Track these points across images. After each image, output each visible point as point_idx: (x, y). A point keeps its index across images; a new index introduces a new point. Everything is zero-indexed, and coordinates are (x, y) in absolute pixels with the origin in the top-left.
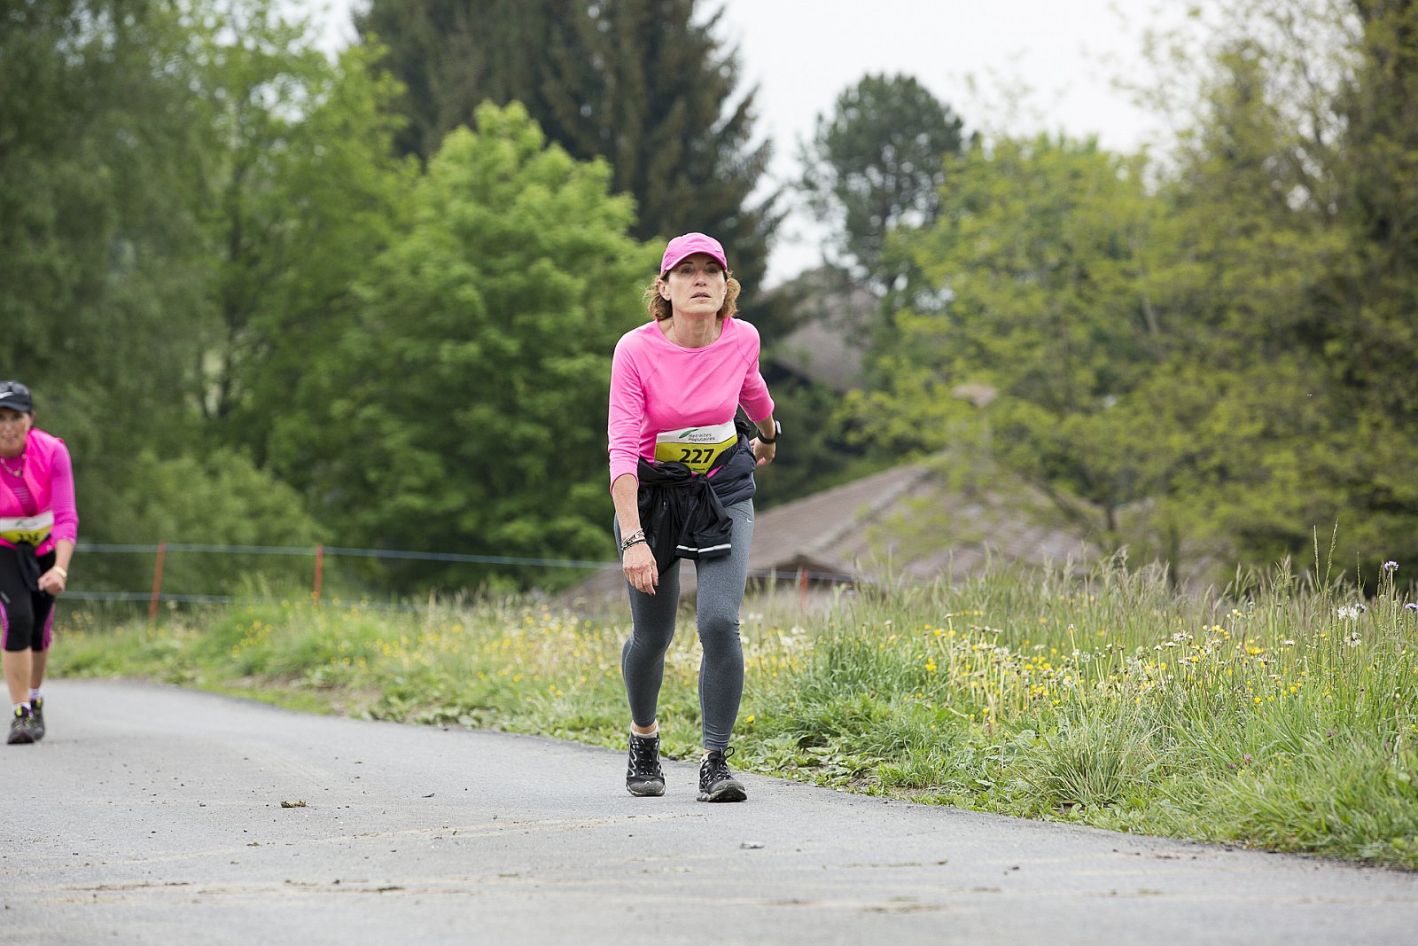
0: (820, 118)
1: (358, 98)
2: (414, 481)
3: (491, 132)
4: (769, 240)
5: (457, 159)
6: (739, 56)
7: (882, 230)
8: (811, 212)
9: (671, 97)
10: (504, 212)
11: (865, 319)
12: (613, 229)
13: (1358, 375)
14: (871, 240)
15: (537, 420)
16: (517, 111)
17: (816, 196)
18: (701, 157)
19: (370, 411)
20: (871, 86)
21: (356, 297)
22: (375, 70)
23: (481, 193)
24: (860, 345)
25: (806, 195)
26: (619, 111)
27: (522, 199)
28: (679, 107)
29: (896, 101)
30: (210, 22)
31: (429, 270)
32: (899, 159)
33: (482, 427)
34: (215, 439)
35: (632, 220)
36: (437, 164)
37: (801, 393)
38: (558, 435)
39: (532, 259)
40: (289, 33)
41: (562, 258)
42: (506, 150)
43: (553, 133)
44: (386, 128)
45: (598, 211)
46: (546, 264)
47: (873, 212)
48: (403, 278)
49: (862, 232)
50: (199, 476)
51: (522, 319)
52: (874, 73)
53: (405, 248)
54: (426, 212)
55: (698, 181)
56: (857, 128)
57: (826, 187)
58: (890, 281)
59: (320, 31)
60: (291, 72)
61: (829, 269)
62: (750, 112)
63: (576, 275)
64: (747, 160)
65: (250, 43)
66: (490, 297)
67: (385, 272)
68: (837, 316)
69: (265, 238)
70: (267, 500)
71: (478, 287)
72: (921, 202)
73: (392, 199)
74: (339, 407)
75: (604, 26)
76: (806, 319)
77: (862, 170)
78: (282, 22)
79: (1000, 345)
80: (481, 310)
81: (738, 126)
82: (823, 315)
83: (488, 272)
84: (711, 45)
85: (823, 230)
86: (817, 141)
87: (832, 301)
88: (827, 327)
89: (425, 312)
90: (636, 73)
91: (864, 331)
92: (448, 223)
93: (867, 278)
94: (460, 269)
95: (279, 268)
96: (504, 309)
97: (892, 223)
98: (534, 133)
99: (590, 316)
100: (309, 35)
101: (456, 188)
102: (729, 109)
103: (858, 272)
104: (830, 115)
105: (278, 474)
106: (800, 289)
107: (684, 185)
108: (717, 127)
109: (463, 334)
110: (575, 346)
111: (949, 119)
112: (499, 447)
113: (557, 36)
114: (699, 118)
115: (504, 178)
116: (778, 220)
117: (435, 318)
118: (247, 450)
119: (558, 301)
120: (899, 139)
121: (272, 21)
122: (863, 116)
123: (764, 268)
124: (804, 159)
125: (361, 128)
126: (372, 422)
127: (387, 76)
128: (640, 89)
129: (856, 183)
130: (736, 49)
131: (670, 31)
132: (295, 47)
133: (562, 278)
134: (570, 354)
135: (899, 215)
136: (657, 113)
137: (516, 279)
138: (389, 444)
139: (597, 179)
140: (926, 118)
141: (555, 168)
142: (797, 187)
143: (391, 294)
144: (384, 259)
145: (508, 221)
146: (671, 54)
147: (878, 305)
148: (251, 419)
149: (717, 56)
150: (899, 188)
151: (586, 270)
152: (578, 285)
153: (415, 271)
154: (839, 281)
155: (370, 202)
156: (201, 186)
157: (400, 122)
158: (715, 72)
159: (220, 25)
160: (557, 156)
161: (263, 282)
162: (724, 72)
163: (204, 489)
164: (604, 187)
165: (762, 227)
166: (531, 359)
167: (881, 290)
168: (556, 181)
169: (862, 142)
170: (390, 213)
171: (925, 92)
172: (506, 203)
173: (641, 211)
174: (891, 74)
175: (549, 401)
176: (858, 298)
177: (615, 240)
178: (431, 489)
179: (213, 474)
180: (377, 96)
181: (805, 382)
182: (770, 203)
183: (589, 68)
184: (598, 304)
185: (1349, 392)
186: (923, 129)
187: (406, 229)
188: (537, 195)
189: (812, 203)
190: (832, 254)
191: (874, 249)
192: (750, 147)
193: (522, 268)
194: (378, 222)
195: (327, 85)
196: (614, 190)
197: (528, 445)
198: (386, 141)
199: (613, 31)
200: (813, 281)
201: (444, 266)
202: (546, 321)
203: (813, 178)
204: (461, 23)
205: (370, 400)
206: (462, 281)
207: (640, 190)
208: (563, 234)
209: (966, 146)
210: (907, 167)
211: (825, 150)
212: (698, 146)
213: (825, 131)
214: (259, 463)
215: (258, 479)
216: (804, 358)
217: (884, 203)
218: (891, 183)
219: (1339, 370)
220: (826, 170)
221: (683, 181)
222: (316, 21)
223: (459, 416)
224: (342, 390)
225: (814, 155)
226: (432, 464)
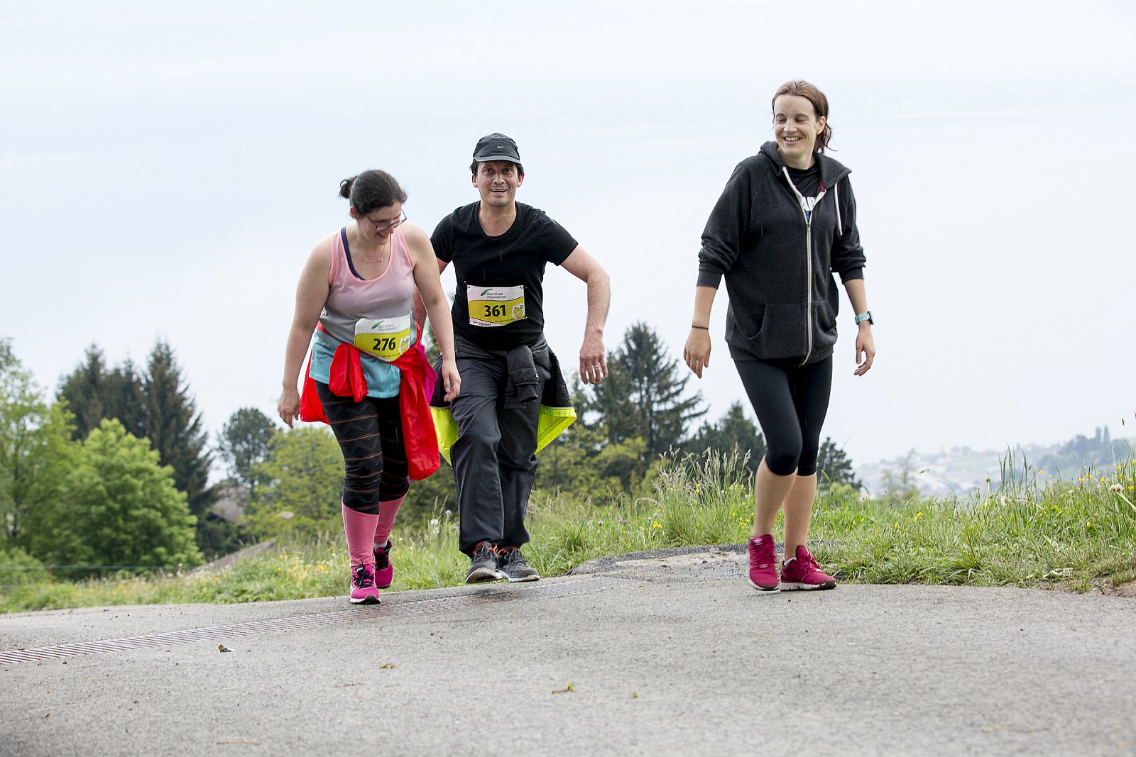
0: (225, 425)
1: (59, 420)
2: (83, 557)
3: (106, 429)
4: (208, 468)
5: (94, 440)
6: (195, 402)
7: (248, 464)
8: (223, 458)
9: (171, 418)
10: (112, 458)
11: (244, 496)
12: (152, 462)
13: (421, 501)
14: (245, 468)
15: (126, 532)
16: (116, 421)
17: (224, 453)
18: (183, 439)
19: (67, 532)
20: (243, 413)
21: (61, 492)
22: (64, 409)
23: (103, 451)
24: (242, 506)
25: (220, 453)
26: (152, 423)
27: (119, 453)
28: (174, 422)
29: (251, 418)
30: (5, 395)
31: (86, 480)
32: (253, 438)
33: (107, 536)
34: (12, 545)
35: (159, 459)
36: (88, 441)
37: (222, 524)
38: (135, 538)
39: (123, 474)
40: (33, 398)
41: (134, 473)
42: (112, 435)
43: (128, 430)
44: (69, 430)
45: (146, 457)
46: (128, 476)
47: (245, 458)
48: (77, 483)
49: (241, 465)
50: (7, 558)
51: (119, 497)
52: (243, 408)
53: (76, 473)
54: (84, 459)
55: (182, 448)
56: (238, 428)
57: (228, 450)
58: (252, 482)
59: (44, 396)
60: (35, 412)
61: (230, 479)
62: (199, 422)
63: (139, 480)
64: (199, 439)
65: (20, 402)
66: (108, 489)
67: (71, 482)
68: (234, 496)
69: (26, 472)
70: (31, 566)
71: (105, 486)
72: (262, 453)
73: (72, 456)
74: (56, 531)
75: (146, 394)
76: (223, 497)
77: (240, 443)
78: (31, 394)
79: (293, 496)
80: (105, 494)
81: (195, 427)
82: (229, 496)
83: (107, 480)
84: (184, 399)
85: (227, 465)
86: (224, 433)
87: (232, 490)
88: (230, 500)
89: (85, 496)
90: (158, 410)
91: (244, 500)
92: (92, 463)
93: (244, 481)
94: (97, 479)
95: (32, 483)
96: (113, 493)
97: (252, 461)
98: (122, 429)
99: (145, 495)
100: (40, 398)
101: (94, 450)
102: (192, 422)
103: (240, 480)
104: (228, 424)
105: (35, 556)
106: (219, 487)
107: (177, 450)
108: (188, 428)
109: (99, 501)
110: (140, 505)
111: (271, 424)
112: (113, 543)
113: (129, 398)
114: (181, 425)
115: (112, 446)
116: (211, 461)
117: (89, 498)
118: (23, 548)
119: (132, 489)
120: (253, 431)
121: (27, 394)
122: (240, 424)
123: (207, 478)
124: (219, 440)
125: (59, 430)
126: (68, 537)
127: (69, 411)
128: (159, 416)
129: (238, 448)
130: (193, 400)
131: (170, 394)
132: (35, 403)
133: (134, 481)
134: (138, 508)
135: (254, 459)
136: (166, 424)
137: (118, 482)
138: (74, 544)
139: (146, 445)
140: (263, 424)
141: (130, 441)
142: (218, 450)
143: (72, 489)
144: (69, 477)
145: (114, 461)
146: (170, 402)
147: (248, 492)
148: (24, 537)
149: (186, 403)
150: (254, 449)
151: (143, 478)
152: (141, 483)
153: (81, 481)
154: (234, 483)
155: (64, 457)
156: (4, 453)
157: (74, 428)
158: (186, 409)
159: (9, 396)
160: (131, 437)
161: (27, 487)
162: (190, 409)
163: (9, 562)
164: (147, 448)
165: (205, 464)
166: (125, 510)
167: (249, 486)
168: (131, 446)
169: (240, 432)
170: (71, 461)
171: (261, 414)
172: (113, 454)
173: (162, 456)
174: (249, 408)
175: (132, 525)
176: (241, 489)
177: (153, 466)
178: (90, 560)
179: (12, 557)
180: (65, 419)
181: (223, 520)
182: (208, 455)
183: (141, 409)
184: (148, 490)
185: (418, 507)
186: (262, 427)
187: (77, 466)
188: (124, 452)
189: (223, 455)
190: (231, 473)
191: (246, 471)
192: (200, 435)
193: (119, 478)
194: (67, 464)
195: (48, 416)
196: (152, 448)
197: (124, 542)
198: (69, 435)
199: (149, 396)
200: (225, 483)
201: (92, 478)
202: (129, 497)
203: (223, 446)
204: (95, 395)
205: (67, 528)
206: (98, 484)
207: (162, 450)
208: (134, 465)
209: (277, 433)
210: (257, 441)
211: (227, 436)
212: (181, 435)
213: (227, 430)
214: (28, 552)
215: (28, 558)
216: (223, 511)
217: (249, 454)
218: (251, 447)
219: (415, 499)
220: (228, 443)
221: (176, 448)
222: (43, 393)
223: (99, 532)
224: (57, 525)
225: (223, 438)
226: (90, 551)
